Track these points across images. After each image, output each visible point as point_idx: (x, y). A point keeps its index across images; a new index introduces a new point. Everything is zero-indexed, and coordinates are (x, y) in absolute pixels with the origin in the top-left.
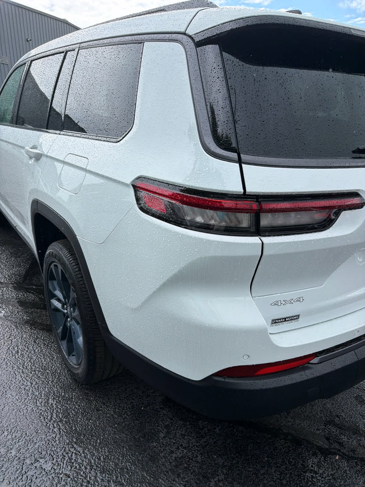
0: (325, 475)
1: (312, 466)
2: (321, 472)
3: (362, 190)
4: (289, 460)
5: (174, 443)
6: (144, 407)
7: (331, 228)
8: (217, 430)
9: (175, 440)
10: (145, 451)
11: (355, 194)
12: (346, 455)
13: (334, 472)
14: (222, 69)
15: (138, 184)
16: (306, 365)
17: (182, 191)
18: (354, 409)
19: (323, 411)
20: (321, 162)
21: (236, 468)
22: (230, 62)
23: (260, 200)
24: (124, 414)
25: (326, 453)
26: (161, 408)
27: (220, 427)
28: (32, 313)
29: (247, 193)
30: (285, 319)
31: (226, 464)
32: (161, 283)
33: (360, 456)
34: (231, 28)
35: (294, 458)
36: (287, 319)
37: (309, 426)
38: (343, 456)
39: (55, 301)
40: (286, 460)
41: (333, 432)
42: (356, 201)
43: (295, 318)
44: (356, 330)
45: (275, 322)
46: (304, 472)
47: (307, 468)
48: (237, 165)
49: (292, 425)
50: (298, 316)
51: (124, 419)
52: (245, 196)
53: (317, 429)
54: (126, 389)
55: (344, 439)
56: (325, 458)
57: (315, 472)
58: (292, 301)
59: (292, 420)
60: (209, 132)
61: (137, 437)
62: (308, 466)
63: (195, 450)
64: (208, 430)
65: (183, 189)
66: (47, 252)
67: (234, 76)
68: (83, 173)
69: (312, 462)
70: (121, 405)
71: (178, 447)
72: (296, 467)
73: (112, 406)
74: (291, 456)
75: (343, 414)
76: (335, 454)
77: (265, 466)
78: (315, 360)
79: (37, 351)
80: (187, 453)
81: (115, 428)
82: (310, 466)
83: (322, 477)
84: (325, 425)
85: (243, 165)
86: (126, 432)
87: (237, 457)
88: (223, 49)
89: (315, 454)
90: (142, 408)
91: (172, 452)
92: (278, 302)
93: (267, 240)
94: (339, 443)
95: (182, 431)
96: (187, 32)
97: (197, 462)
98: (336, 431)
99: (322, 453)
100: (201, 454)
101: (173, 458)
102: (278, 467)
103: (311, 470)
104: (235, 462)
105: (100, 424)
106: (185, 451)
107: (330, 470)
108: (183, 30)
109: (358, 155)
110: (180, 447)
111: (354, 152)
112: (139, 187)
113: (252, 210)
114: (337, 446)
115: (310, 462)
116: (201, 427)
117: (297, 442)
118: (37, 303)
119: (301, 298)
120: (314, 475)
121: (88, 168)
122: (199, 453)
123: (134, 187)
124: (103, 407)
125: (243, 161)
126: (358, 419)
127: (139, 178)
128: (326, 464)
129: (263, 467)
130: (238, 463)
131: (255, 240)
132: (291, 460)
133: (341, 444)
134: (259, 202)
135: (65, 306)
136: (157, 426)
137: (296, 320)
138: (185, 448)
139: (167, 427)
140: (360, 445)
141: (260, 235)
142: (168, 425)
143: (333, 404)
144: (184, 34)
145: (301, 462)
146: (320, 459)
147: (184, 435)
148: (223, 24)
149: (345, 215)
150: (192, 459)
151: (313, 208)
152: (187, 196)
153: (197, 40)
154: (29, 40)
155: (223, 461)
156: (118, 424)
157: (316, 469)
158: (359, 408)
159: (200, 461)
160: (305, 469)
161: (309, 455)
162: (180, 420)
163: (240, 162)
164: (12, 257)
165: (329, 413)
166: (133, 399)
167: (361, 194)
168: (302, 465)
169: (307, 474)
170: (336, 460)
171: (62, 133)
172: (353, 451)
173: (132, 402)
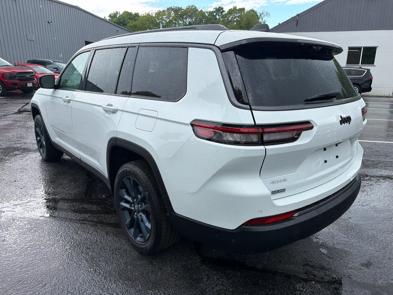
0: (307, 292)
1: (299, 288)
2: (305, 290)
3: (311, 120)
4: (285, 286)
5: (214, 283)
6: (190, 266)
7: (298, 140)
8: (238, 274)
9: (214, 281)
10: (197, 288)
11: (308, 122)
12: (318, 281)
13: (312, 290)
14: (237, 64)
15: (195, 123)
16: (291, 218)
17: (222, 125)
18: (320, 257)
19: (301, 259)
20: (290, 107)
21: (254, 292)
22: (240, 60)
23: (263, 127)
24: (178, 271)
25: (306, 281)
26: (201, 265)
27: (240, 273)
28: (98, 217)
29: (256, 124)
30: (278, 191)
31: (247, 291)
32: (212, 175)
33: (327, 281)
34: (240, 44)
35: (288, 285)
36: (279, 191)
37: (294, 267)
38: (317, 282)
39: (123, 203)
40: (283, 286)
41: (309, 270)
42: (309, 126)
43: (283, 190)
44: (316, 196)
45: (273, 193)
46: (295, 291)
47: (296, 289)
48: (250, 111)
49: (284, 268)
50: (285, 189)
51: (179, 273)
52: (255, 126)
53: (299, 269)
54: (176, 257)
55: (316, 273)
56: (306, 283)
57: (301, 291)
58: (281, 181)
59: (284, 265)
60: (234, 95)
61: (190, 282)
62: (296, 288)
63: (227, 286)
64: (233, 274)
65: (222, 124)
66: (120, 171)
67: (243, 67)
68: (155, 120)
69: (299, 286)
70: (174, 265)
71: (217, 285)
72: (290, 289)
73: (169, 266)
74: (286, 284)
75: (314, 260)
76: (312, 281)
77: (271, 290)
78: (296, 215)
79: (110, 239)
80: (222, 288)
81: (175, 278)
82: (298, 288)
83: (306, 293)
84: (304, 266)
85: (253, 111)
86: (182, 280)
87: (254, 287)
88: (236, 53)
89: (300, 282)
90: (189, 266)
91: (214, 288)
92: (274, 181)
93: (268, 147)
94: (313, 275)
95: (217, 277)
96: (215, 44)
97: (230, 292)
98: (311, 269)
99: (304, 281)
100: (231, 287)
101: (215, 291)
102: (279, 290)
103: (299, 290)
104: (252, 289)
105: (164, 277)
106: (221, 287)
107: (310, 289)
108: (213, 43)
109: (307, 102)
110: (218, 285)
111: (305, 101)
112: (195, 125)
113: (259, 132)
114: (313, 277)
115: (298, 286)
116: (229, 274)
117: (289, 277)
118: (100, 210)
119: (286, 180)
120: (301, 292)
121: (158, 117)
122: (230, 287)
123: (192, 125)
124: (164, 267)
125: (252, 109)
126: (323, 261)
127: (194, 120)
128: (307, 286)
129: (270, 291)
130: (255, 290)
131: (262, 147)
132: (286, 286)
133: (315, 276)
134: (263, 129)
135: (133, 205)
136: (201, 275)
137: (283, 192)
138: (221, 285)
139: (207, 275)
140: (326, 275)
141: (264, 145)
142: (207, 274)
143: (307, 255)
144: (214, 45)
145: (292, 286)
146: (303, 284)
147: (219, 279)
148: (235, 42)
149: (304, 133)
150: (226, 290)
151: (288, 130)
152: (225, 128)
153: (222, 49)
154: (50, 22)
155: (245, 290)
156: (176, 276)
157: (301, 289)
158: (323, 256)
159: (231, 291)
160: (295, 290)
161: (296, 282)
162: (214, 271)
163: (251, 109)
164: (72, 182)
165: (305, 260)
166: (182, 262)
167: (311, 122)
168: (293, 288)
169: (297, 292)
170: (313, 284)
171: (131, 96)
172: (322, 278)
173: (181, 264)
